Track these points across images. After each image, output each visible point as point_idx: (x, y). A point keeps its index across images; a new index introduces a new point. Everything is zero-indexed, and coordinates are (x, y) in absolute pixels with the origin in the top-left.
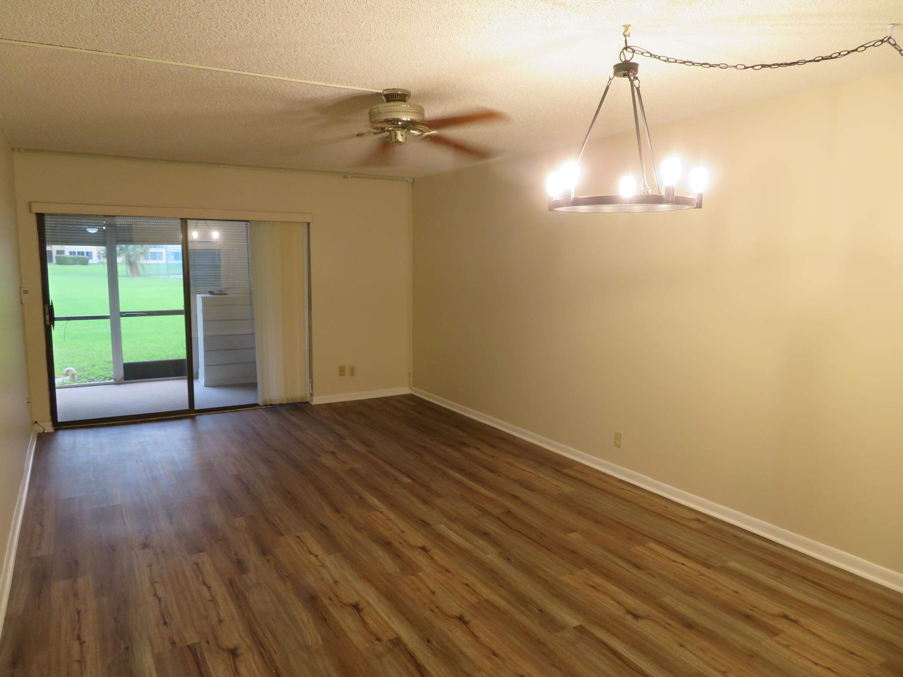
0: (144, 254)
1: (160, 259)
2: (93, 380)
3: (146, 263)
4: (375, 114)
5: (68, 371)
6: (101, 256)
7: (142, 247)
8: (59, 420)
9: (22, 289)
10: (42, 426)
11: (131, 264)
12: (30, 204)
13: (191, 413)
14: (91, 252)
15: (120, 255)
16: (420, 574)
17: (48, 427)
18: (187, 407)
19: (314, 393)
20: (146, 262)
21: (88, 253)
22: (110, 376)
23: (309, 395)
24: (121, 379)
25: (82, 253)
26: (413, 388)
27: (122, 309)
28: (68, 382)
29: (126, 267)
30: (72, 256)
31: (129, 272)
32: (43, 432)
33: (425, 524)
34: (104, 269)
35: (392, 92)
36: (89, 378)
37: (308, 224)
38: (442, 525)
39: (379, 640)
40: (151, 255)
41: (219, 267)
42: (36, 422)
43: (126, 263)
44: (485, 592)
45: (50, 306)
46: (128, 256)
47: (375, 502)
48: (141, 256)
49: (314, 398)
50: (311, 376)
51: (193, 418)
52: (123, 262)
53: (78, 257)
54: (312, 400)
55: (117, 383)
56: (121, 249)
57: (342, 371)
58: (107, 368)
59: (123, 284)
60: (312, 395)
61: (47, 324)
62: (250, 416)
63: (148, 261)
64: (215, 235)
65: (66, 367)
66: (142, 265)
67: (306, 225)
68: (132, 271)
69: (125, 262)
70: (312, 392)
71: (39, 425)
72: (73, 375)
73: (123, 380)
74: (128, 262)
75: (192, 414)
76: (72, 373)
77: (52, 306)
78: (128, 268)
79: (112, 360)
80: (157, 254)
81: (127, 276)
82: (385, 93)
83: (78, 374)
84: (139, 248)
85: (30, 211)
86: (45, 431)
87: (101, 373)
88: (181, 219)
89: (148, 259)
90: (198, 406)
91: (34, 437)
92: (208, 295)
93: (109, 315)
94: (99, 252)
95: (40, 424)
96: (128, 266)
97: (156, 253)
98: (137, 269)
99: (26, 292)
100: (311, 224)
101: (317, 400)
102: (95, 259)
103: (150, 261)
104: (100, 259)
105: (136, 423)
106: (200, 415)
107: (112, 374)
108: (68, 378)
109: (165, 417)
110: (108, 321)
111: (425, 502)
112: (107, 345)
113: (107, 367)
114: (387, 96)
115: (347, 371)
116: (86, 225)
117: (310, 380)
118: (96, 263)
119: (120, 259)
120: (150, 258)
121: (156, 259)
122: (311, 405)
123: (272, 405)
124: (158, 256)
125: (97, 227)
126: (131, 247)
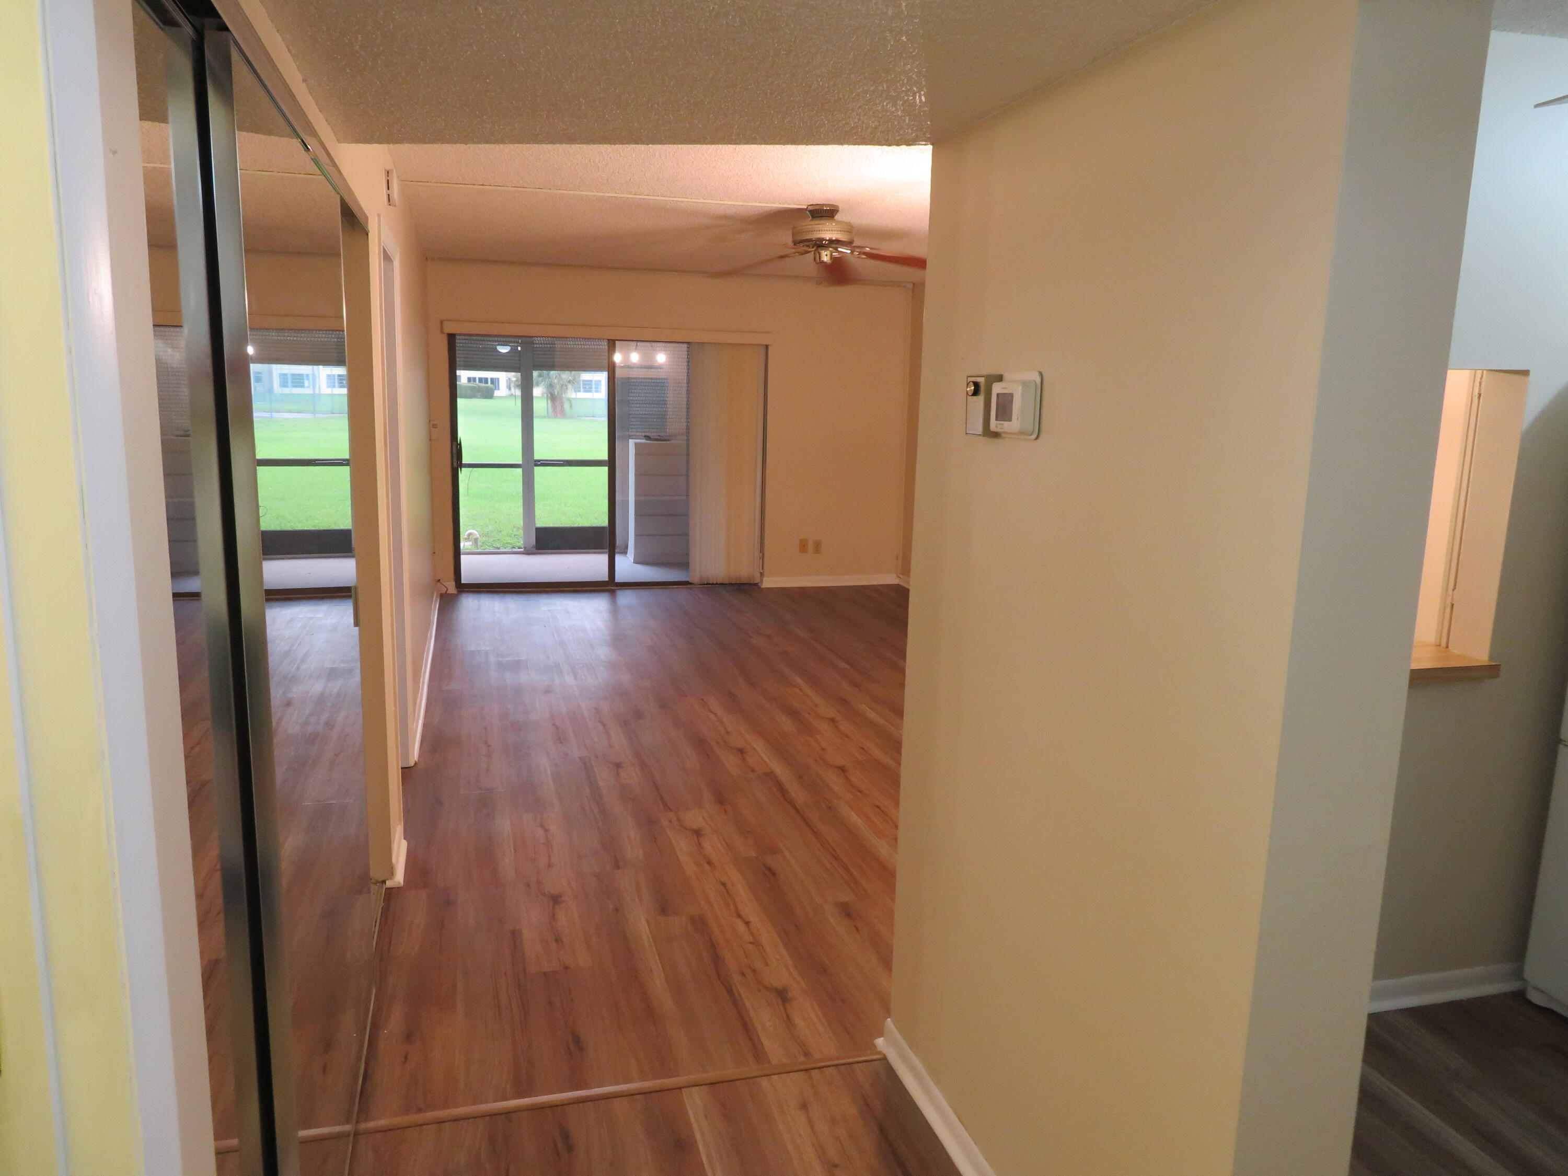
0: (573, 383)
1: (596, 392)
2: (499, 548)
3: (576, 398)
4: (799, 233)
5: (470, 535)
6: (512, 385)
7: (571, 374)
8: (463, 581)
9: (432, 423)
10: (445, 585)
11: (553, 398)
12: (442, 322)
13: (611, 587)
14: (498, 379)
15: (538, 384)
16: (817, 736)
17: (452, 589)
18: (606, 579)
19: (765, 573)
20: (576, 396)
21: (493, 381)
22: (518, 544)
23: (758, 575)
24: (532, 547)
25: (486, 380)
26: (901, 576)
27: (537, 457)
28: (470, 547)
29: (546, 403)
30: (472, 384)
31: (550, 410)
32: (446, 592)
33: (843, 702)
34: (516, 405)
35: (817, 208)
36: (494, 546)
37: (767, 347)
38: (863, 705)
39: (753, 771)
40: (584, 384)
41: (664, 403)
42: (439, 580)
43: (547, 396)
44: (877, 753)
45: (458, 444)
46: (551, 386)
47: (798, 680)
48: (570, 386)
49: (764, 579)
50: (762, 551)
51: (612, 593)
52: (543, 395)
53: (479, 386)
54: (762, 581)
55: (528, 552)
56: (540, 376)
57: (803, 546)
58: (516, 535)
59: (540, 427)
60: (762, 574)
61: (454, 466)
62: (681, 595)
63: (578, 393)
64: (661, 358)
65: (467, 530)
66: (569, 400)
67: (763, 349)
68: (554, 408)
69: (545, 395)
70: (762, 571)
71: (442, 584)
72: (476, 540)
73: (534, 549)
74: (549, 395)
75: (613, 588)
76: (475, 537)
77: (460, 444)
78: (550, 405)
79: (522, 525)
80: (593, 383)
81: (548, 417)
82: (810, 208)
83: (481, 540)
84: (566, 375)
85: (442, 332)
86: (448, 592)
87: (509, 540)
88: (608, 340)
89: (580, 391)
90: (619, 578)
91: (437, 596)
92: (643, 441)
93: (521, 463)
94: (509, 379)
95: (444, 584)
96: (549, 401)
97: (591, 381)
98: (562, 404)
99: (435, 426)
100: (769, 347)
101: (768, 583)
102: (502, 391)
103: (582, 395)
104: (510, 389)
105: (546, 592)
106: (620, 589)
107: (522, 542)
108: (470, 543)
109: (579, 589)
110: (519, 471)
111: (855, 685)
112: (517, 508)
113: (516, 533)
114: (811, 211)
115: (811, 547)
116: (495, 341)
117: (761, 554)
118: (505, 395)
119: (537, 391)
120: (582, 389)
121: (590, 391)
122: (759, 587)
123: (710, 584)
124: (593, 386)
125: (510, 344)
126: (553, 373)
